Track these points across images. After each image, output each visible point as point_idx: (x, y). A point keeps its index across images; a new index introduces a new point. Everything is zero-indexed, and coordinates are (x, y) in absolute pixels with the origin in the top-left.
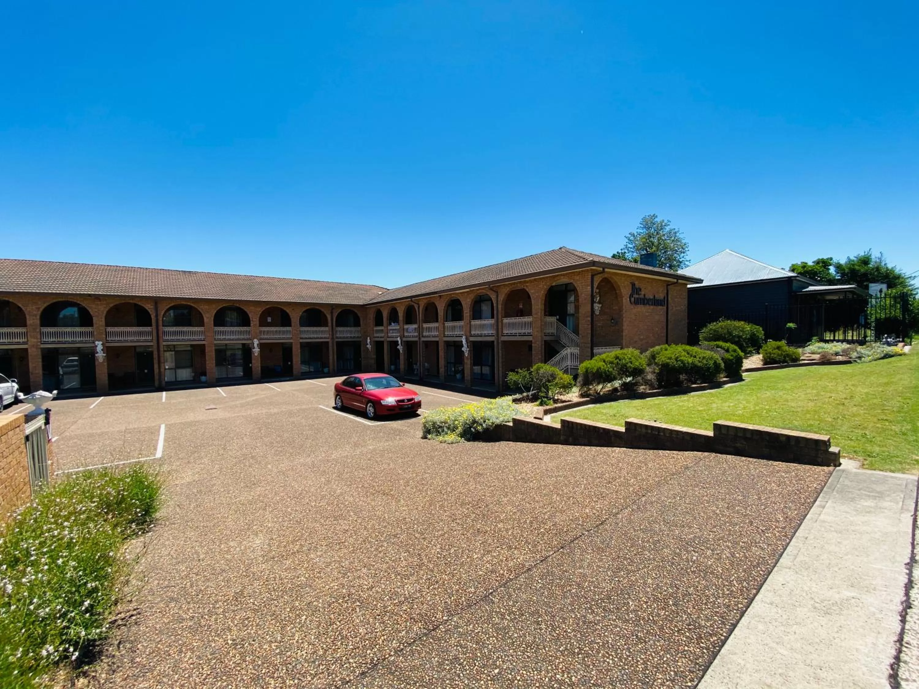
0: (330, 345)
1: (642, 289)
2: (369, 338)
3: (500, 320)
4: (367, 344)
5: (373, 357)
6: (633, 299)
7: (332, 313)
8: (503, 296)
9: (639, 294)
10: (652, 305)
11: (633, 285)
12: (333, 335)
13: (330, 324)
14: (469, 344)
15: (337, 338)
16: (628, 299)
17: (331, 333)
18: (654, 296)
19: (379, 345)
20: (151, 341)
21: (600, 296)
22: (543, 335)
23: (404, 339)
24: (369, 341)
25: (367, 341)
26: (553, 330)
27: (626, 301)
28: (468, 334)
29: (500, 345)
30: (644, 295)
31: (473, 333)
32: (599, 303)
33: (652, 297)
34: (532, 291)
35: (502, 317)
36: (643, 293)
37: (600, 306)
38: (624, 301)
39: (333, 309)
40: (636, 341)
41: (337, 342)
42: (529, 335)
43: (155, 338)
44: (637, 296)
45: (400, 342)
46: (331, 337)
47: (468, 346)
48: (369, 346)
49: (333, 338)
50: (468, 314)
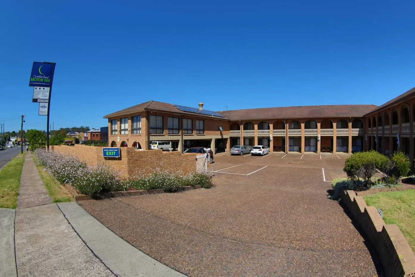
2: (366, 135)
20: (285, 135)
23: (378, 135)
25: (365, 136)
43: (286, 134)
45: (376, 137)
48: (366, 139)
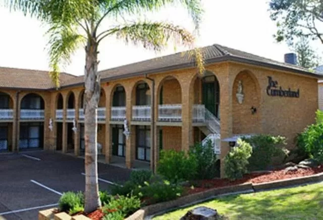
0: (14, 125)
1: (279, 83)
3: (155, 106)
4: (49, 125)
5: (53, 136)
6: (270, 91)
7: (18, 97)
8: (158, 84)
9: (275, 87)
10: (287, 96)
11: (270, 78)
12: (17, 116)
13: (15, 106)
14: (130, 128)
15: (21, 119)
16: (266, 91)
17: (15, 114)
18: (289, 89)
19: (59, 125)
21: (243, 87)
22: (191, 121)
23: (79, 121)
24: (51, 122)
26: (201, 117)
27: (263, 91)
28: (130, 119)
29: (155, 129)
30: (281, 88)
31: (133, 117)
32: (242, 93)
33: (287, 90)
34: (182, 81)
35: (157, 104)
36: (279, 86)
37: (242, 96)
38: (262, 92)
39: (18, 93)
40: (274, 128)
41: (21, 123)
42: (180, 121)
44: (274, 88)
45: (74, 124)
46: (15, 118)
47: (129, 130)
48: (51, 127)
49: (17, 120)
50: (130, 101)
